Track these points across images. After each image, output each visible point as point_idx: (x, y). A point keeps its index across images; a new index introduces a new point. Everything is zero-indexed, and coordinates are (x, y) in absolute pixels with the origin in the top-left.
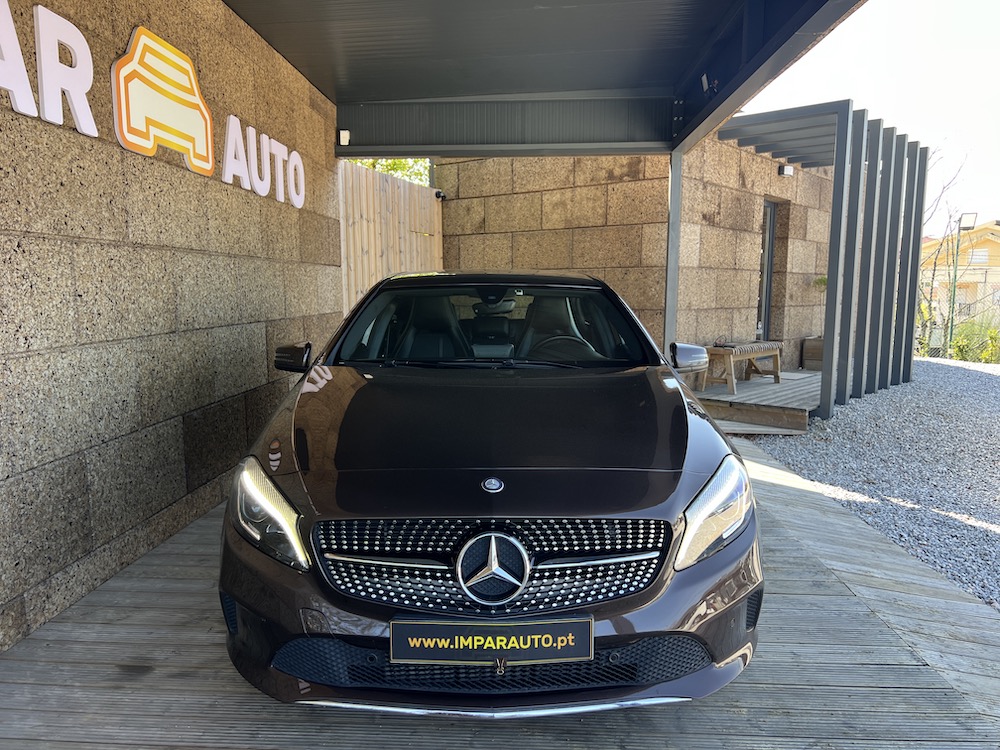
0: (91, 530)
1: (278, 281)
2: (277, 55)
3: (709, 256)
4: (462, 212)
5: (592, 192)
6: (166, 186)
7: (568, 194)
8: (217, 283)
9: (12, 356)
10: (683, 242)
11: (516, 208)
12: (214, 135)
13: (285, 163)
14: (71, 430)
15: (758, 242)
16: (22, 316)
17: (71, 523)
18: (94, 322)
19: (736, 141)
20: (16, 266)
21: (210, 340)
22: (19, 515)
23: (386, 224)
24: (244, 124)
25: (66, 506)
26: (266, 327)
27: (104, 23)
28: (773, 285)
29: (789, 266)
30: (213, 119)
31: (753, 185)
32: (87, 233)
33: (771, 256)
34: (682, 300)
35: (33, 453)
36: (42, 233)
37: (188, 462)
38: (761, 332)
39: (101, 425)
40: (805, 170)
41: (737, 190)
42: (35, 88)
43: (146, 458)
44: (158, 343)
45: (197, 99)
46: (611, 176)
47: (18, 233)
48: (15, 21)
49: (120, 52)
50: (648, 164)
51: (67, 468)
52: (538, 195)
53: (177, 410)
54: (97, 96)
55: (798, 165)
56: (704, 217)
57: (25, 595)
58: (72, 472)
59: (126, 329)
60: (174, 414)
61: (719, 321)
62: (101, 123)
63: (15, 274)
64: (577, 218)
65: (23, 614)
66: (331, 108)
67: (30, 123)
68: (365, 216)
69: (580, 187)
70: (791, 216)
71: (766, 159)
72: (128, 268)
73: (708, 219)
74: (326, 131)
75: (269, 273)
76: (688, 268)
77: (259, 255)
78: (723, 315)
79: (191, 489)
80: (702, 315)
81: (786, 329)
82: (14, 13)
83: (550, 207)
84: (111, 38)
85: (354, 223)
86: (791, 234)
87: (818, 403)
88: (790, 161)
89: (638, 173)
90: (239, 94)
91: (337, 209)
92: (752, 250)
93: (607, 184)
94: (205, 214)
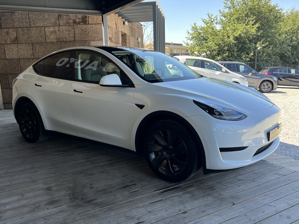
4: (4, 34)
5: (67, 28)
7: (57, 28)
11: (32, 33)
31: (119, 28)
40: (128, 23)
41: (115, 29)
46: (75, 22)
50: (90, 18)
52: (43, 28)
56: (110, 38)
64: (62, 38)
69: (62, 26)
70: (127, 39)
71: (120, 18)
83: (49, 33)
86: (127, 44)
88: (126, 20)
89: (86, 22)
93: (74, 25)
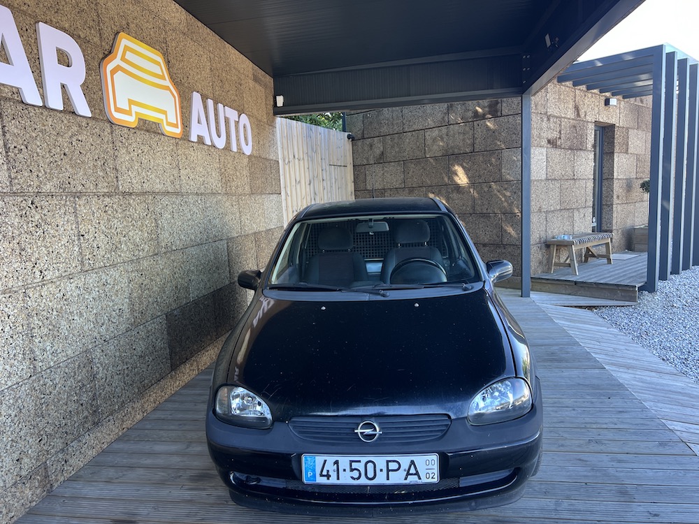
0: (98, 407)
1: (235, 209)
2: (228, 45)
3: (554, 171)
4: (366, 148)
5: (462, 128)
6: (146, 148)
7: (444, 130)
8: (189, 215)
9: (30, 286)
10: (533, 161)
11: (406, 143)
12: (182, 108)
13: (237, 123)
14: (80, 336)
15: (590, 158)
16: (37, 256)
17: (82, 404)
18: (95, 254)
19: (571, 82)
20: (30, 219)
21: (185, 257)
22: (42, 404)
23: (312, 161)
24: (204, 98)
25: (77, 392)
26: (227, 243)
27: (92, 32)
28: (603, 189)
29: (615, 174)
30: (180, 96)
31: (585, 116)
32: (86, 189)
33: (601, 167)
34: (534, 206)
35: (50, 356)
36: (50, 192)
37: (171, 348)
38: (595, 224)
39: (103, 330)
40: (626, 100)
41: (573, 119)
42: (40, 84)
43: (139, 349)
44: (145, 263)
45: (168, 83)
46: (476, 115)
47: (32, 194)
48: (21, 36)
49: (106, 53)
50: (504, 105)
51: (77, 364)
52: (422, 132)
53: (162, 311)
54: (90, 87)
55: (620, 97)
56: (549, 141)
57: (48, 462)
58: (82, 366)
59: (120, 256)
60: (159, 314)
61: (563, 219)
62: (94, 106)
63: (30, 225)
64: (452, 147)
65: (47, 477)
66: (269, 80)
67: (37, 111)
68: (296, 157)
69: (453, 124)
70: (616, 136)
71: (595, 93)
72: (120, 211)
73: (552, 143)
74: (266, 97)
75: (228, 204)
76: (538, 180)
77: (220, 192)
78: (566, 214)
79: (174, 367)
80: (550, 216)
81: (614, 222)
82: (20, 29)
83: (431, 141)
84: (99, 43)
85: (289, 162)
86: (617, 149)
87: (645, 280)
88: (614, 95)
89: (497, 111)
90: (199, 76)
91: (277, 153)
92: (586, 164)
93: (473, 121)
94: (178, 166)
